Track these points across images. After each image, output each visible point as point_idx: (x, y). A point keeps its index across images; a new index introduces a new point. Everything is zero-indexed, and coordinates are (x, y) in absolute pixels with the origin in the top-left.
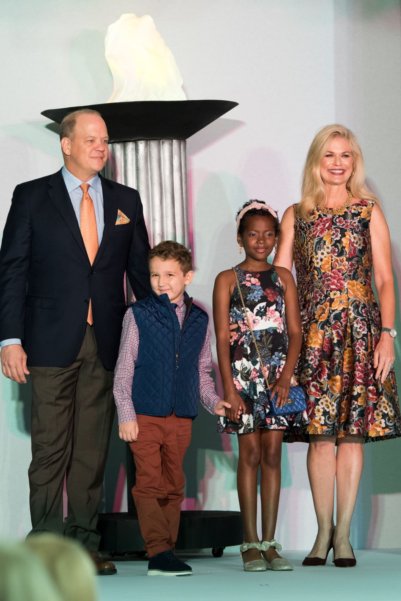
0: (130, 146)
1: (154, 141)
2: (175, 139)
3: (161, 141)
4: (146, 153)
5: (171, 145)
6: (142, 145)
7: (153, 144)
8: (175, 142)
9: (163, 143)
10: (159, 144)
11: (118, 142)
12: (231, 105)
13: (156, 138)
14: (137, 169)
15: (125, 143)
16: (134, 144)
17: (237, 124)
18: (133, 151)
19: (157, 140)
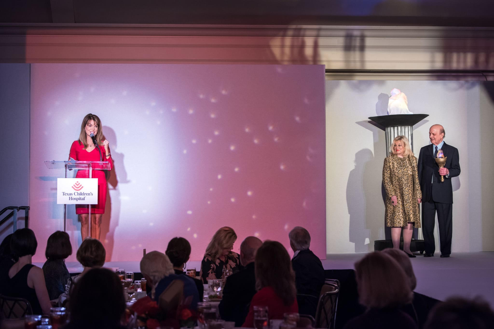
2: (409, 126)
4: (401, 130)
5: (408, 128)
6: (399, 128)
7: (403, 127)
8: (409, 127)
9: (406, 127)
10: (405, 127)
11: (392, 127)
12: (427, 115)
17: (427, 121)
18: (397, 130)
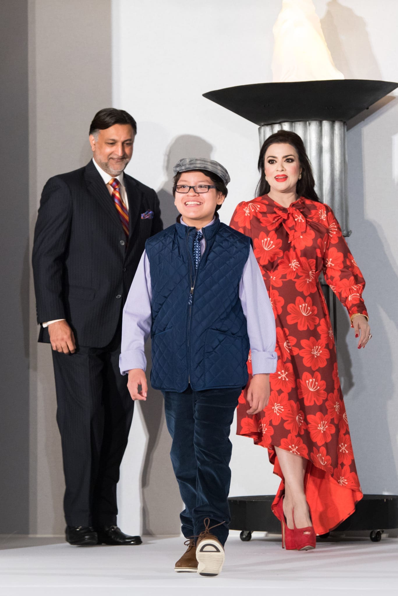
0: (277, 128)
1: (298, 123)
19: (303, 122)
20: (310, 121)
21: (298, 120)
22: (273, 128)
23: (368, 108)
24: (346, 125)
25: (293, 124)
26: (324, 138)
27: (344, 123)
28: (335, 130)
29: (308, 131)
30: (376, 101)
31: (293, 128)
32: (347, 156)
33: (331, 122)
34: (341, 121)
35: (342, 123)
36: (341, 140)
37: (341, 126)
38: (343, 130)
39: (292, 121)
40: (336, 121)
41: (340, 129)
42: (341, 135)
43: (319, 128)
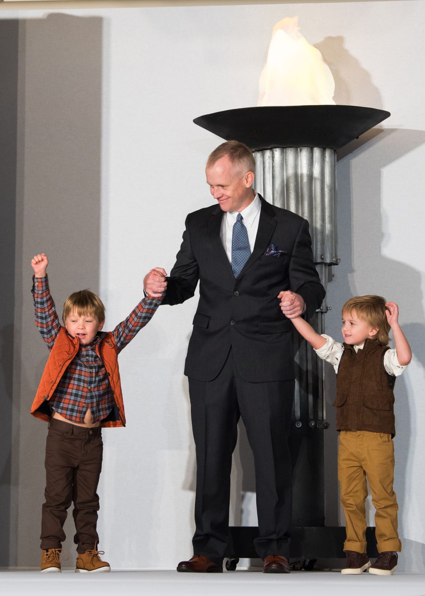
0: (268, 153)
1: (290, 149)
3: (299, 148)
6: (277, 153)
7: (290, 154)
9: (301, 151)
10: (297, 150)
13: (292, 146)
14: (273, 177)
15: (263, 151)
16: (271, 152)
18: (270, 159)
19: (295, 148)
20: (301, 148)
21: (289, 146)
22: (265, 154)
23: (358, 138)
24: (337, 153)
25: (285, 150)
26: (315, 164)
27: (335, 151)
28: (326, 157)
29: (299, 157)
30: (367, 130)
31: (285, 154)
32: (337, 184)
33: (322, 149)
34: (331, 148)
35: (333, 151)
36: (331, 167)
37: (331, 153)
38: (333, 157)
39: (284, 146)
40: (327, 149)
41: (331, 157)
42: (331, 162)
43: (310, 154)
